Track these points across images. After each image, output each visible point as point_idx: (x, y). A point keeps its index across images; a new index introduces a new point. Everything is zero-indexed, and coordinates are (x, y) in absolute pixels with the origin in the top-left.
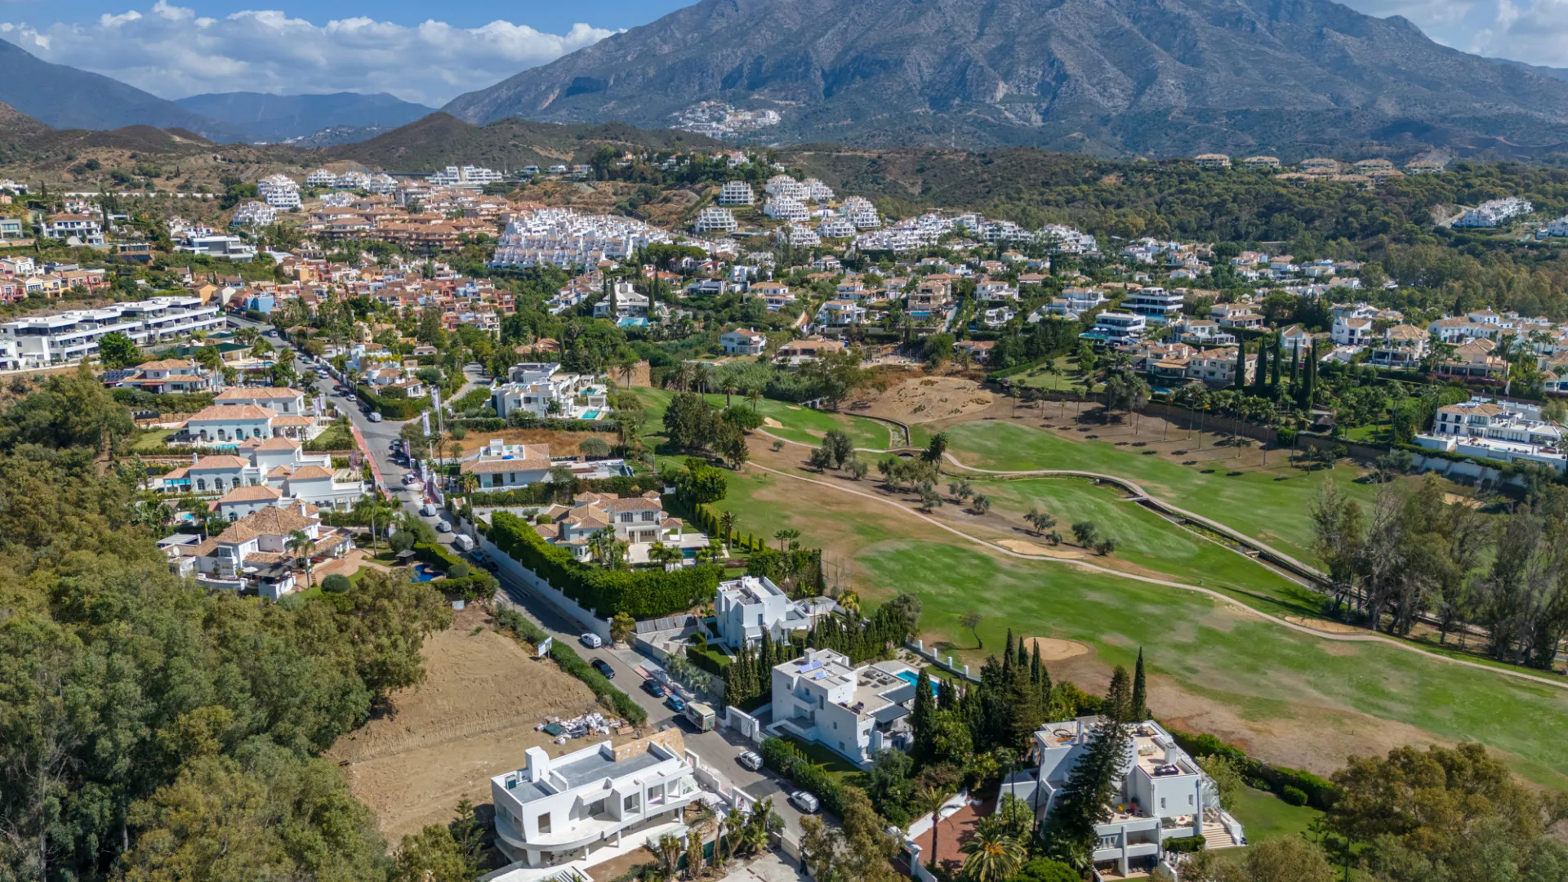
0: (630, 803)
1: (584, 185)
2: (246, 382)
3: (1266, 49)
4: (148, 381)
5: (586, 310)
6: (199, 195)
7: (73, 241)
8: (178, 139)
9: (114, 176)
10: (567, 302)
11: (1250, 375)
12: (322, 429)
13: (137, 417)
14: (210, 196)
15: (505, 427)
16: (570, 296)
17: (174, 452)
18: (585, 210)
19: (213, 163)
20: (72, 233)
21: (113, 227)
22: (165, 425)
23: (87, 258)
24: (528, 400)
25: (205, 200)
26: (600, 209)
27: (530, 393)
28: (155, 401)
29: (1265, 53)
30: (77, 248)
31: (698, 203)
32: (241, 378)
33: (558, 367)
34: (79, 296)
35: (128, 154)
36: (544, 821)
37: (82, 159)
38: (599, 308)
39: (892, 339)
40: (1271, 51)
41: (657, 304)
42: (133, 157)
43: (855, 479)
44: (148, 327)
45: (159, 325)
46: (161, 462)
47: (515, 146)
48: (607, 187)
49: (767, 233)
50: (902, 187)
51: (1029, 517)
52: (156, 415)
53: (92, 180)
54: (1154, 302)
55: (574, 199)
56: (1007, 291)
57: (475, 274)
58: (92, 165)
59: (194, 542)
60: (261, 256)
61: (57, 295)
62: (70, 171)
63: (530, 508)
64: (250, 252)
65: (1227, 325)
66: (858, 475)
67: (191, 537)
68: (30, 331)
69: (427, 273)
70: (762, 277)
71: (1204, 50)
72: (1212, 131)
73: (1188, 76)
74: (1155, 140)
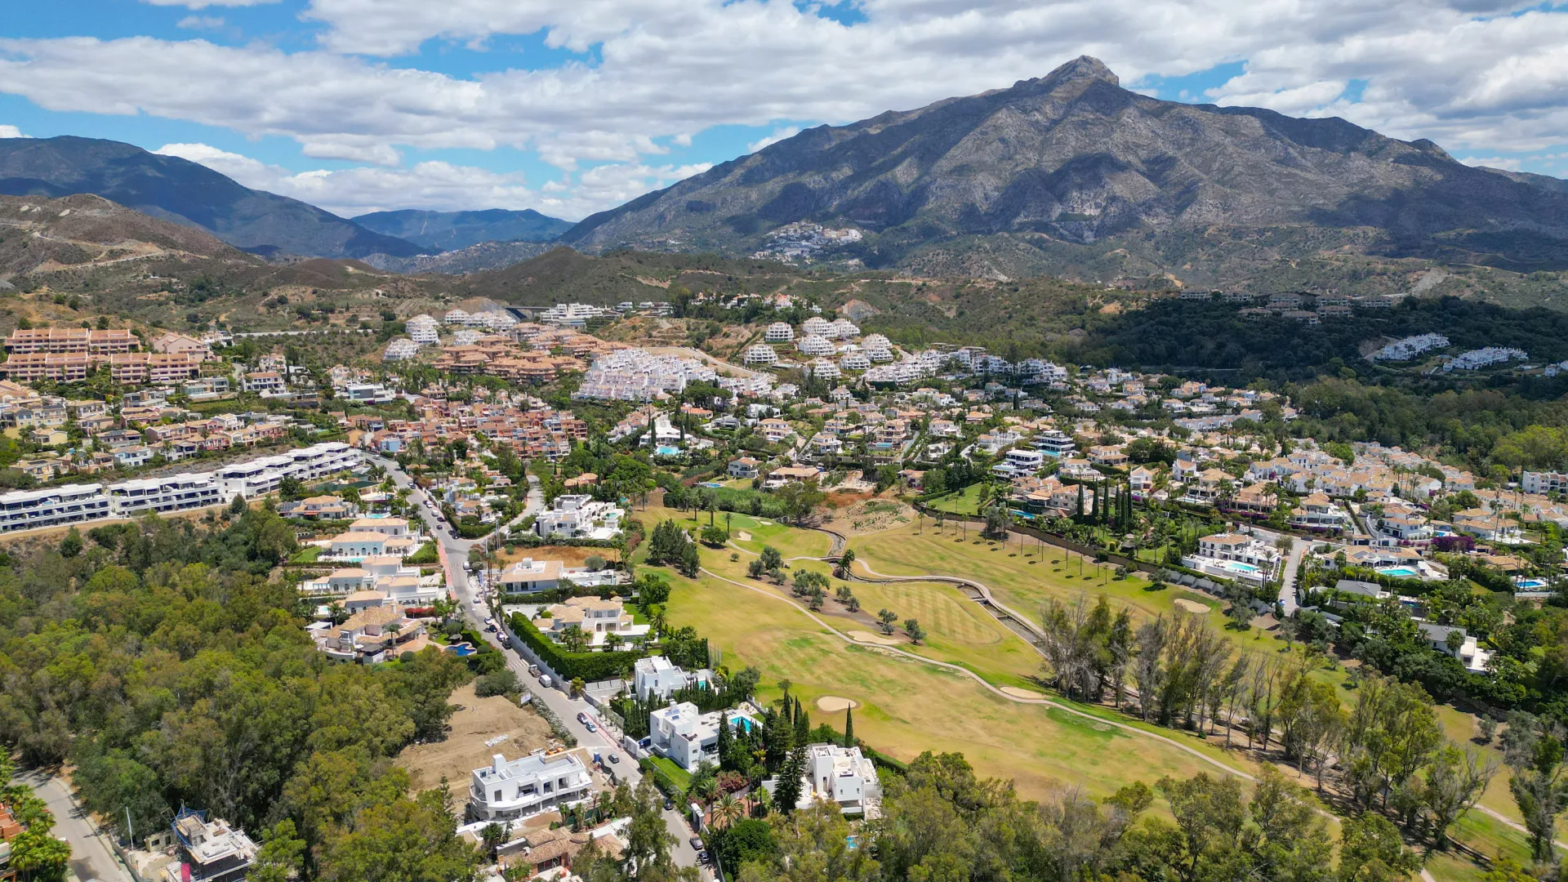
0: (547, 786)
1: (664, 321)
2: (374, 511)
3: (1298, 172)
4: (308, 512)
5: (634, 441)
6: (361, 331)
7: (265, 394)
8: (350, 269)
9: (298, 312)
10: (622, 433)
11: (1088, 508)
12: (419, 547)
13: (300, 539)
14: (370, 331)
15: (543, 545)
16: (626, 428)
17: (323, 564)
18: (662, 342)
19: (375, 297)
20: (263, 387)
21: (294, 378)
22: (317, 543)
23: (273, 406)
24: (560, 525)
25: (366, 335)
26: (674, 342)
27: (561, 520)
28: (313, 524)
29: (1296, 175)
30: (267, 399)
31: (749, 340)
32: (371, 507)
33: (590, 497)
34: (269, 445)
35: (310, 290)
36: (498, 795)
37: (274, 294)
38: (643, 440)
39: (857, 466)
40: (1302, 174)
41: (687, 436)
42: (314, 292)
43: (777, 584)
44: (311, 468)
45: (320, 466)
46: (313, 571)
47: (622, 276)
48: (682, 323)
49: (799, 366)
50: (939, 311)
51: (881, 614)
52: (312, 537)
53: (281, 312)
54: (1053, 442)
55: (654, 333)
56: (952, 428)
57: (561, 406)
58: (282, 301)
59: (329, 627)
60: (398, 399)
61: (252, 443)
62: (265, 305)
63: (542, 606)
64: (390, 395)
65: (1096, 462)
66: (779, 582)
67: (327, 624)
68: (232, 475)
69: (524, 408)
70: (770, 414)
71: (1241, 173)
72: (1243, 247)
73: (1225, 197)
74: (1193, 255)
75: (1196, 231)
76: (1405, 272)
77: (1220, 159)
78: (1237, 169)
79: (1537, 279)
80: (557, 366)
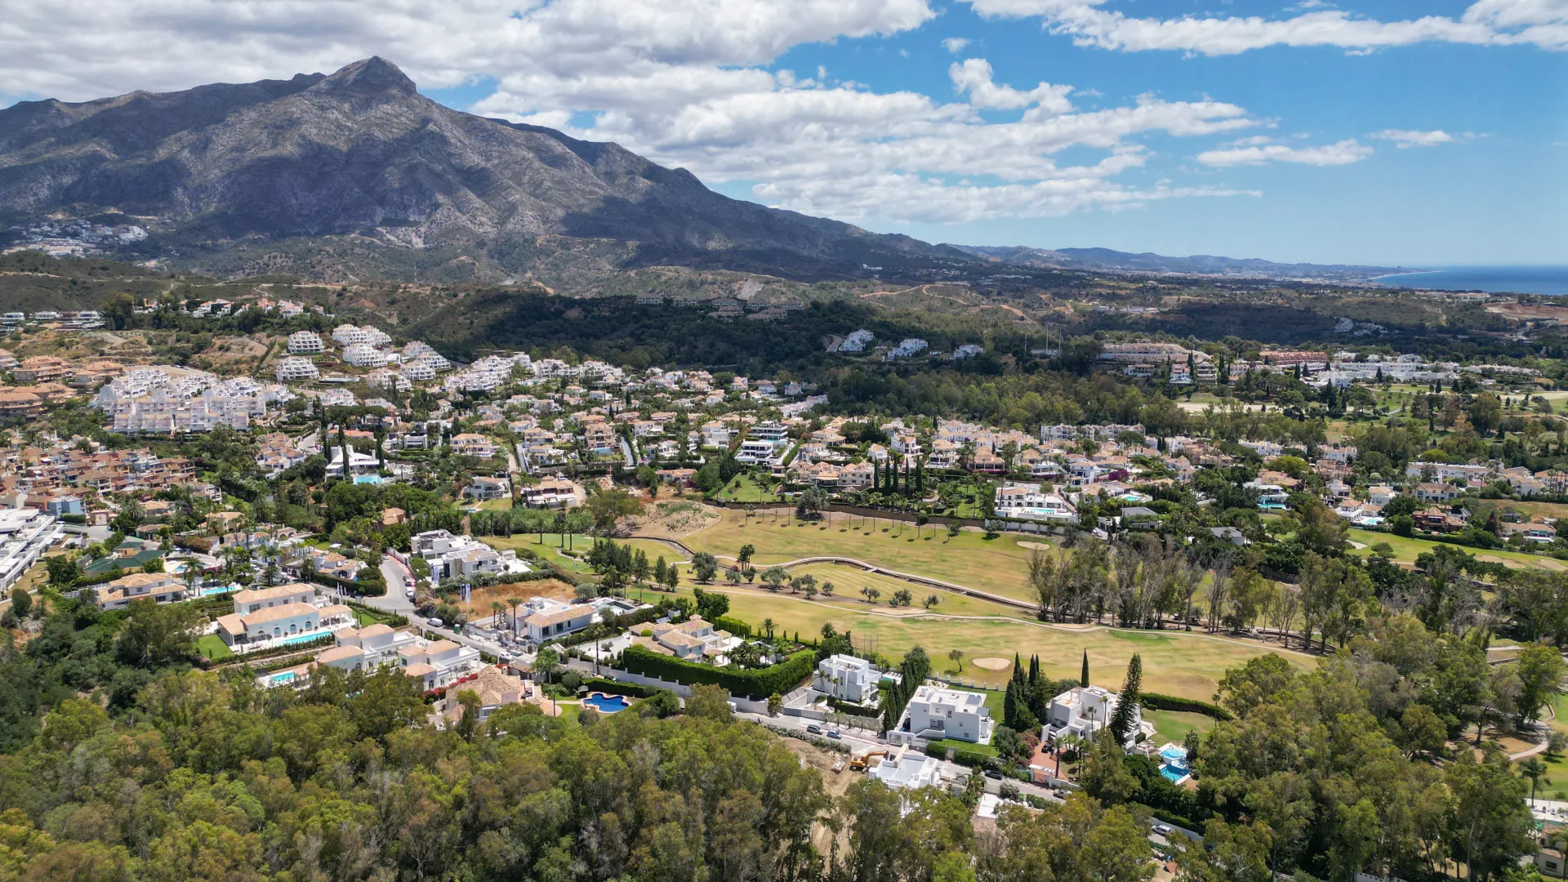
4: (133, 598)
10: (279, 466)
16: (281, 460)
24: (480, 563)
27: (479, 557)
31: (267, 352)
41: (386, 461)
48: (138, 335)
49: (357, 379)
54: (770, 431)
56: (657, 428)
65: (828, 445)
71: (550, 188)
72: (576, 258)
73: (542, 209)
74: (531, 264)
75: (526, 241)
76: (730, 282)
77: (529, 173)
78: (547, 184)
79: (822, 288)
80: (44, 396)
